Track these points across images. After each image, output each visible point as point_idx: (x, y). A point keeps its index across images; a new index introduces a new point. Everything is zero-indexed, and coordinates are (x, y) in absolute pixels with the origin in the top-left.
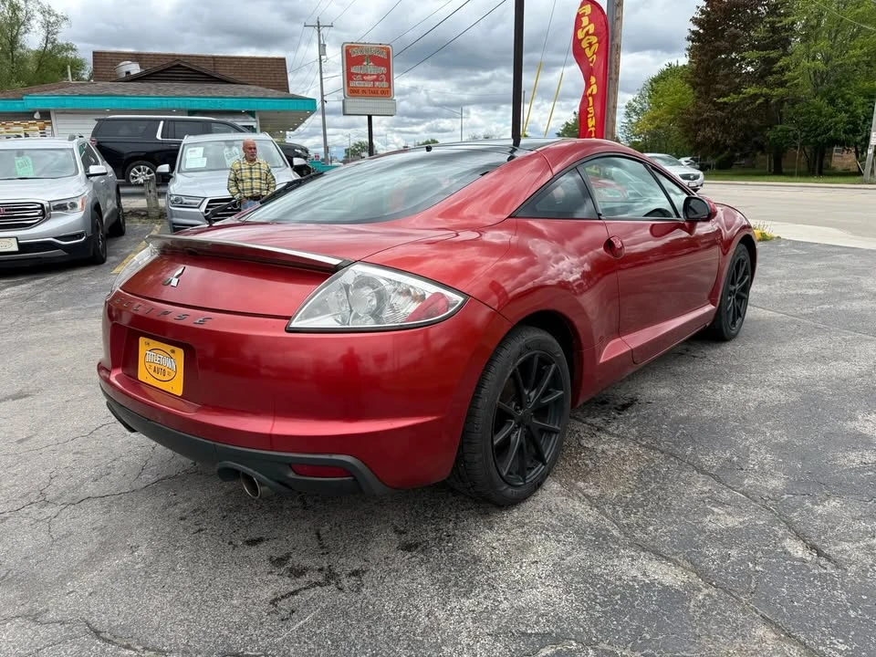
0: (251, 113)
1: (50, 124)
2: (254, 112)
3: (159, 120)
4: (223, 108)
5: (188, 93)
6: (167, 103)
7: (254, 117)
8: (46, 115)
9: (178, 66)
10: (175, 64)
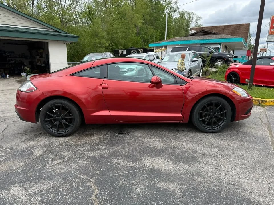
0: (220, 44)
1: (166, 49)
2: (220, 43)
3: (187, 47)
4: (210, 42)
5: (202, 38)
6: (194, 42)
7: (220, 45)
8: (166, 47)
9: (203, 31)
10: (202, 30)
